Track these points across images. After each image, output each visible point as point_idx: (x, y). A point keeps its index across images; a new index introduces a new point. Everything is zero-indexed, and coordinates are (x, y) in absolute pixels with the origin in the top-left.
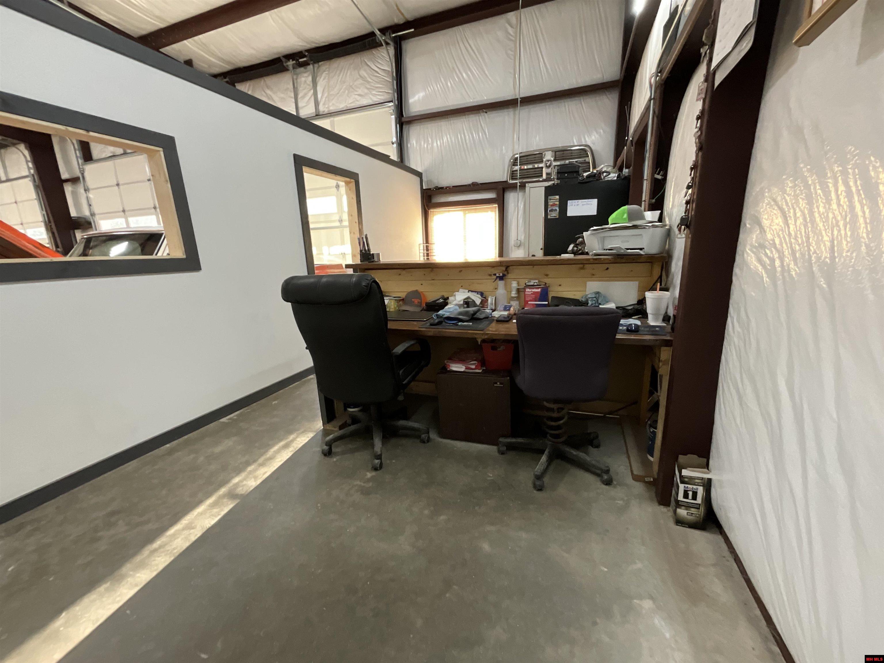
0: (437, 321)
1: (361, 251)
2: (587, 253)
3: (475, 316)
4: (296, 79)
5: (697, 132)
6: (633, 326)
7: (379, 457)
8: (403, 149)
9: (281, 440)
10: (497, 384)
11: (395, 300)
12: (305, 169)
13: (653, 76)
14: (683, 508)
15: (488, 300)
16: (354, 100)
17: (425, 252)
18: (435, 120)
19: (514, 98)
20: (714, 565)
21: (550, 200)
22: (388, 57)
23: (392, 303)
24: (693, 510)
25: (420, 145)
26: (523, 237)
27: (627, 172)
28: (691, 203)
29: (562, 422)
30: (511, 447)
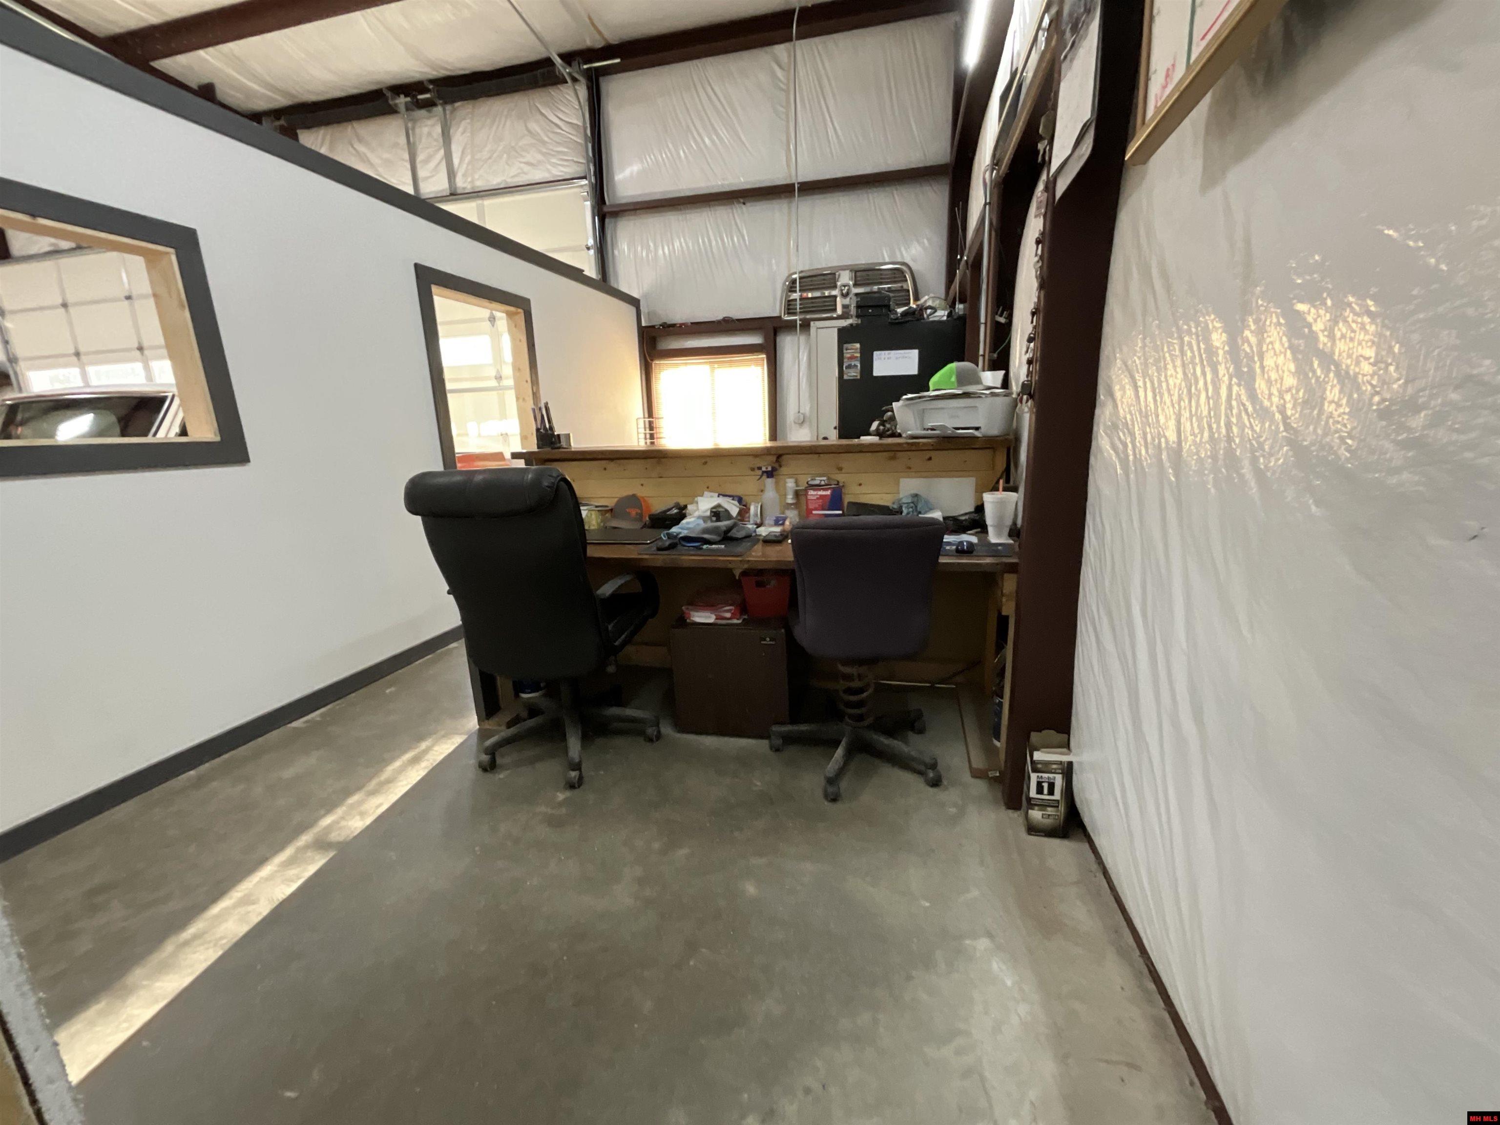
0: (667, 544)
1: (538, 430)
2: (900, 435)
3: (729, 535)
4: (413, 129)
5: (1038, 262)
6: (965, 544)
7: (577, 767)
8: (605, 257)
9: (405, 752)
10: (765, 640)
11: (598, 511)
12: (435, 289)
13: (987, 170)
14: (1036, 808)
15: (749, 509)
16: (519, 171)
17: (648, 431)
18: (659, 212)
19: (788, 182)
20: (1077, 883)
21: (847, 350)
22: (577, 103)
23: (593, 516)
24: (1050, 811)
25: (636, 251)
26: (808, 408)
27: (961, 309)
28: (1034, 363)
29: (865, 694)
30: (789, 740)
